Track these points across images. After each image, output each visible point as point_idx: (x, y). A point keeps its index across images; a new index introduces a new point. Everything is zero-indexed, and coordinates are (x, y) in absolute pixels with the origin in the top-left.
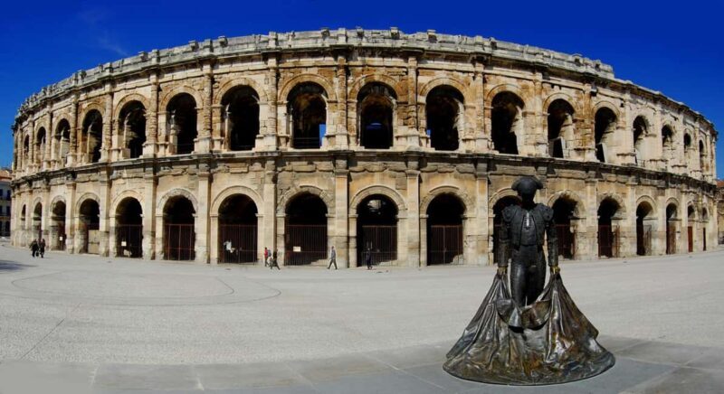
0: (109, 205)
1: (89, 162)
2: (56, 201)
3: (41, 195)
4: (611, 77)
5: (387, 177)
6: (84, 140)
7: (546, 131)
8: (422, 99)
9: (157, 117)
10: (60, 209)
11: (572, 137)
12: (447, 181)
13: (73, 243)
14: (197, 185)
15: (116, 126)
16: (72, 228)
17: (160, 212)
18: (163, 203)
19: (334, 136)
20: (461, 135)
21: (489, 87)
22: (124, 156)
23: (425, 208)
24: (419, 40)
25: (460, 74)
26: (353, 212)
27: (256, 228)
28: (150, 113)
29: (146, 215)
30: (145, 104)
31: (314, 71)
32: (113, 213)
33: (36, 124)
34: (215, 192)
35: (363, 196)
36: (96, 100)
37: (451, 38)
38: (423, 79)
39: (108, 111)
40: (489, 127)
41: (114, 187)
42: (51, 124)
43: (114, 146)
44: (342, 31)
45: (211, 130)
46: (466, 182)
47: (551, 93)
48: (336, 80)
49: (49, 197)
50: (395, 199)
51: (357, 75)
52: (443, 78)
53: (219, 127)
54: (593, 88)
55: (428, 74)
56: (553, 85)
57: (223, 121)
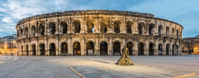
0: (47, 44)
1: (41, 35)
2: (32, 44)
3: (28, 43)
5: (106, 38)
6: (40, 30)
7: (138, 29)
8: (113, 23)
9: (58, 26)
10: (34, 46)
11: (144, 30)
12: (117, 39)
13: (38, 53)
14: (68, 40)
15: (48, 27)
16: (38, 50)
17: (60, 46)
18: (60, 44)
19: (96, 30)
20: (120, 30)
21: (126, 21)
22: (50, 34)
23: (113, 44)
25: (120, 18)
26: (99, 45)
27: (80, 49)
28: (56, 25)
29: (57, 46)
30: (55, 23)
32: (48, 46)
33: (25, 26)
34: (72, 41)
35: (101, 42)
36: (43, 22)
38: (113, 20)
39: (46, 24)
40: (126, 29)
41: (49, 41)
42: (30, 26)
43: (48, 32)
45: (71, 29)
46: (121, 39)
47: (139, 21)
48: (96, 20)
49: (30, 43)
50: (107, 42)
51: (100, 19)
52: (117, 19)
53: (72, 28)
54: (149, 20)
55: (114, 18)
56: (140, 20)
57: (73, 27)
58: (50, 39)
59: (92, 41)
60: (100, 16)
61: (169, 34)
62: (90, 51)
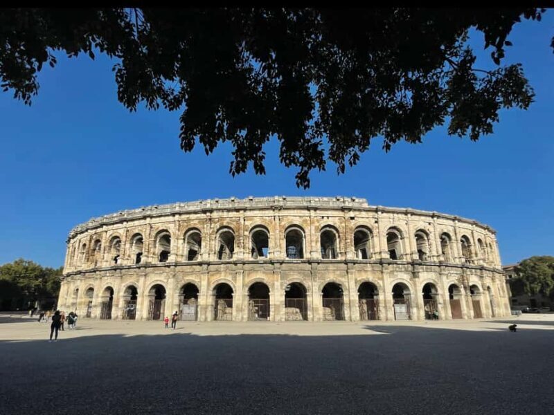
4: (366, 205)
5: (228, 274)
8: (247, 233)
11: (338, 246)
12: (259, 276)
15: (107, 248)
21: (283, 223)
24: (245, 203)
25: (267, 218)
28: (123, 243)
30: (121, 237)
31: (196, 222)
34: (148, 283)
35: (217, 284)
36: (100, 234)
37: (262, 199)
38: (247, 223)
39: (104, 241)
44: (209, 201)
46: (269, 276)
47: (322, 222)
48: (205, 226)
50: (232, 286)
51: (215, 223)
52: (258, 222)
53: (152, 250)
54: (352, 214)
55: (251, 218)
56: (323, 217)
57: (155, 247)
58: (106, 278)
59: (193, 281)
60: (215, 215)
61: (430, 251)
62: (189, 309)
